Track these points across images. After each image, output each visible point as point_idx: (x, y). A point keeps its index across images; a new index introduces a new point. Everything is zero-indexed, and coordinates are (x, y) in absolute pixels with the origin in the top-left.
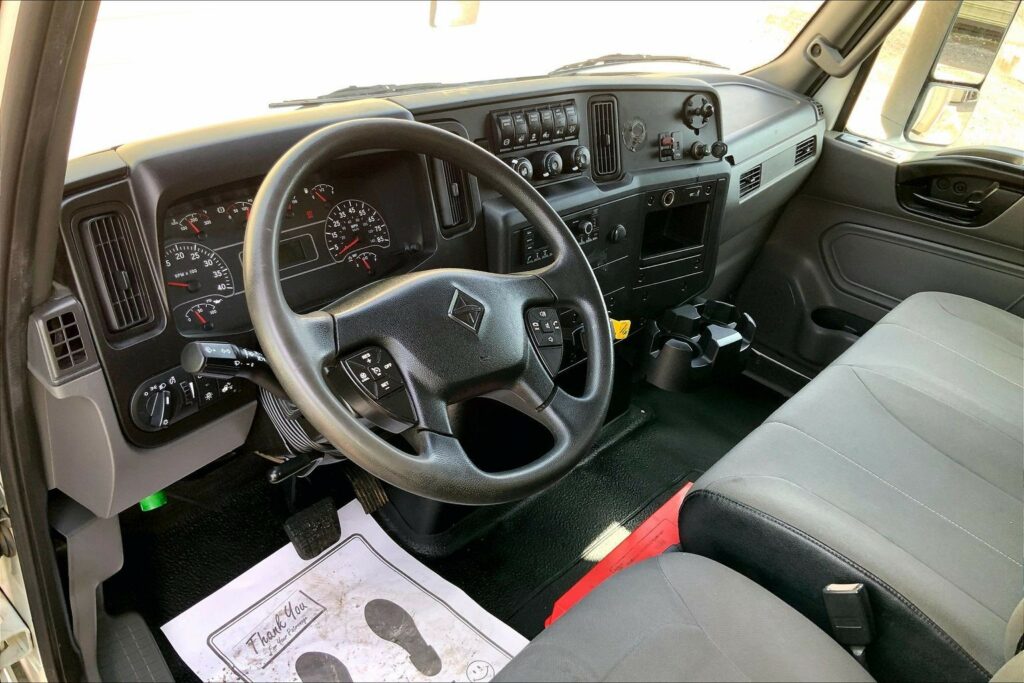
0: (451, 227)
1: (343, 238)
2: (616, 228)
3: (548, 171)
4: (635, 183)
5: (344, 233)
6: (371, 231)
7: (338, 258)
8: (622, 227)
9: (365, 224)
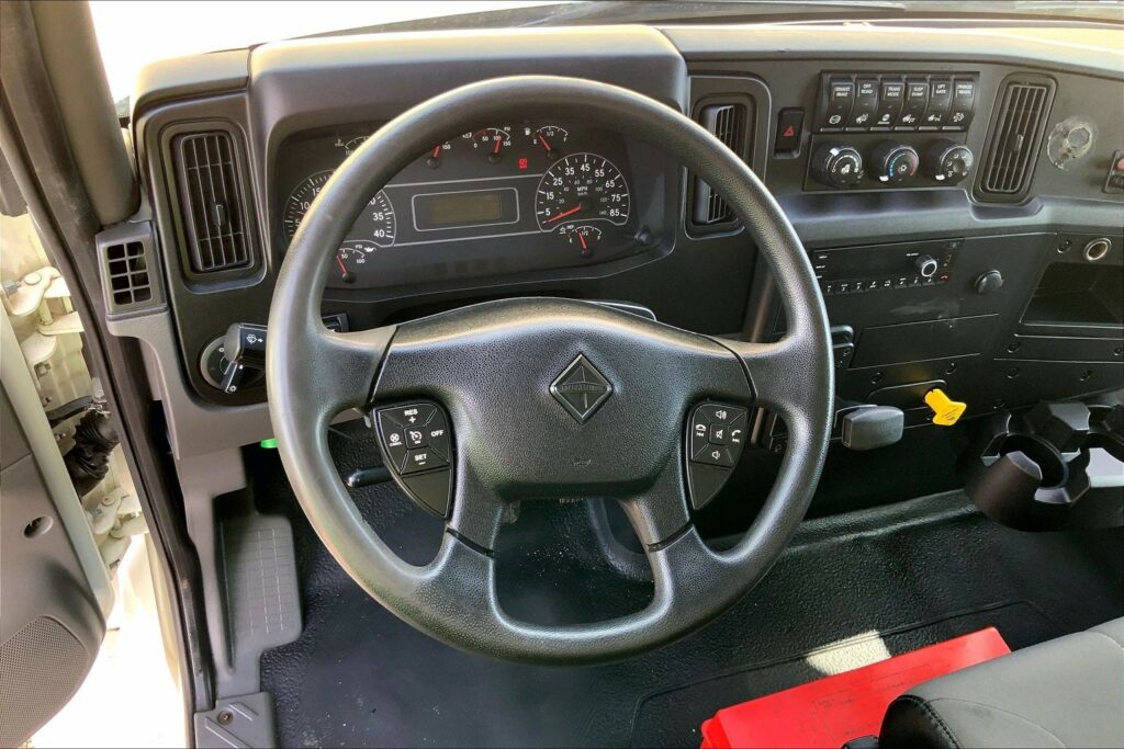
0: (704, 224)
1: (562, 201)
2: (987, 272)
3: (888, 174)
4: (1044, 214)
5: (564, 195)
6: (604, 200)
7: (544, 227)
8: (997, 274)
9: (599, 189)
